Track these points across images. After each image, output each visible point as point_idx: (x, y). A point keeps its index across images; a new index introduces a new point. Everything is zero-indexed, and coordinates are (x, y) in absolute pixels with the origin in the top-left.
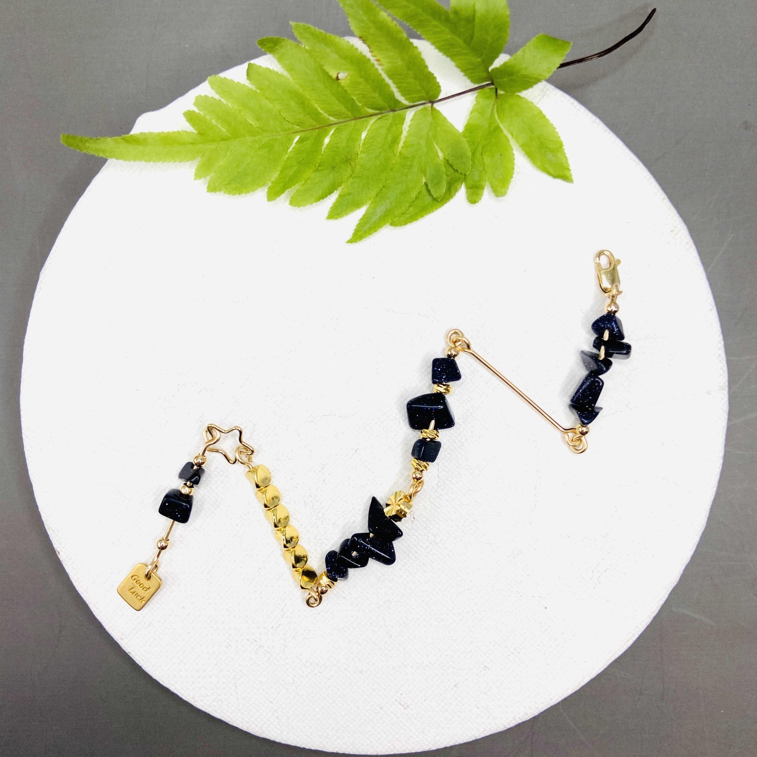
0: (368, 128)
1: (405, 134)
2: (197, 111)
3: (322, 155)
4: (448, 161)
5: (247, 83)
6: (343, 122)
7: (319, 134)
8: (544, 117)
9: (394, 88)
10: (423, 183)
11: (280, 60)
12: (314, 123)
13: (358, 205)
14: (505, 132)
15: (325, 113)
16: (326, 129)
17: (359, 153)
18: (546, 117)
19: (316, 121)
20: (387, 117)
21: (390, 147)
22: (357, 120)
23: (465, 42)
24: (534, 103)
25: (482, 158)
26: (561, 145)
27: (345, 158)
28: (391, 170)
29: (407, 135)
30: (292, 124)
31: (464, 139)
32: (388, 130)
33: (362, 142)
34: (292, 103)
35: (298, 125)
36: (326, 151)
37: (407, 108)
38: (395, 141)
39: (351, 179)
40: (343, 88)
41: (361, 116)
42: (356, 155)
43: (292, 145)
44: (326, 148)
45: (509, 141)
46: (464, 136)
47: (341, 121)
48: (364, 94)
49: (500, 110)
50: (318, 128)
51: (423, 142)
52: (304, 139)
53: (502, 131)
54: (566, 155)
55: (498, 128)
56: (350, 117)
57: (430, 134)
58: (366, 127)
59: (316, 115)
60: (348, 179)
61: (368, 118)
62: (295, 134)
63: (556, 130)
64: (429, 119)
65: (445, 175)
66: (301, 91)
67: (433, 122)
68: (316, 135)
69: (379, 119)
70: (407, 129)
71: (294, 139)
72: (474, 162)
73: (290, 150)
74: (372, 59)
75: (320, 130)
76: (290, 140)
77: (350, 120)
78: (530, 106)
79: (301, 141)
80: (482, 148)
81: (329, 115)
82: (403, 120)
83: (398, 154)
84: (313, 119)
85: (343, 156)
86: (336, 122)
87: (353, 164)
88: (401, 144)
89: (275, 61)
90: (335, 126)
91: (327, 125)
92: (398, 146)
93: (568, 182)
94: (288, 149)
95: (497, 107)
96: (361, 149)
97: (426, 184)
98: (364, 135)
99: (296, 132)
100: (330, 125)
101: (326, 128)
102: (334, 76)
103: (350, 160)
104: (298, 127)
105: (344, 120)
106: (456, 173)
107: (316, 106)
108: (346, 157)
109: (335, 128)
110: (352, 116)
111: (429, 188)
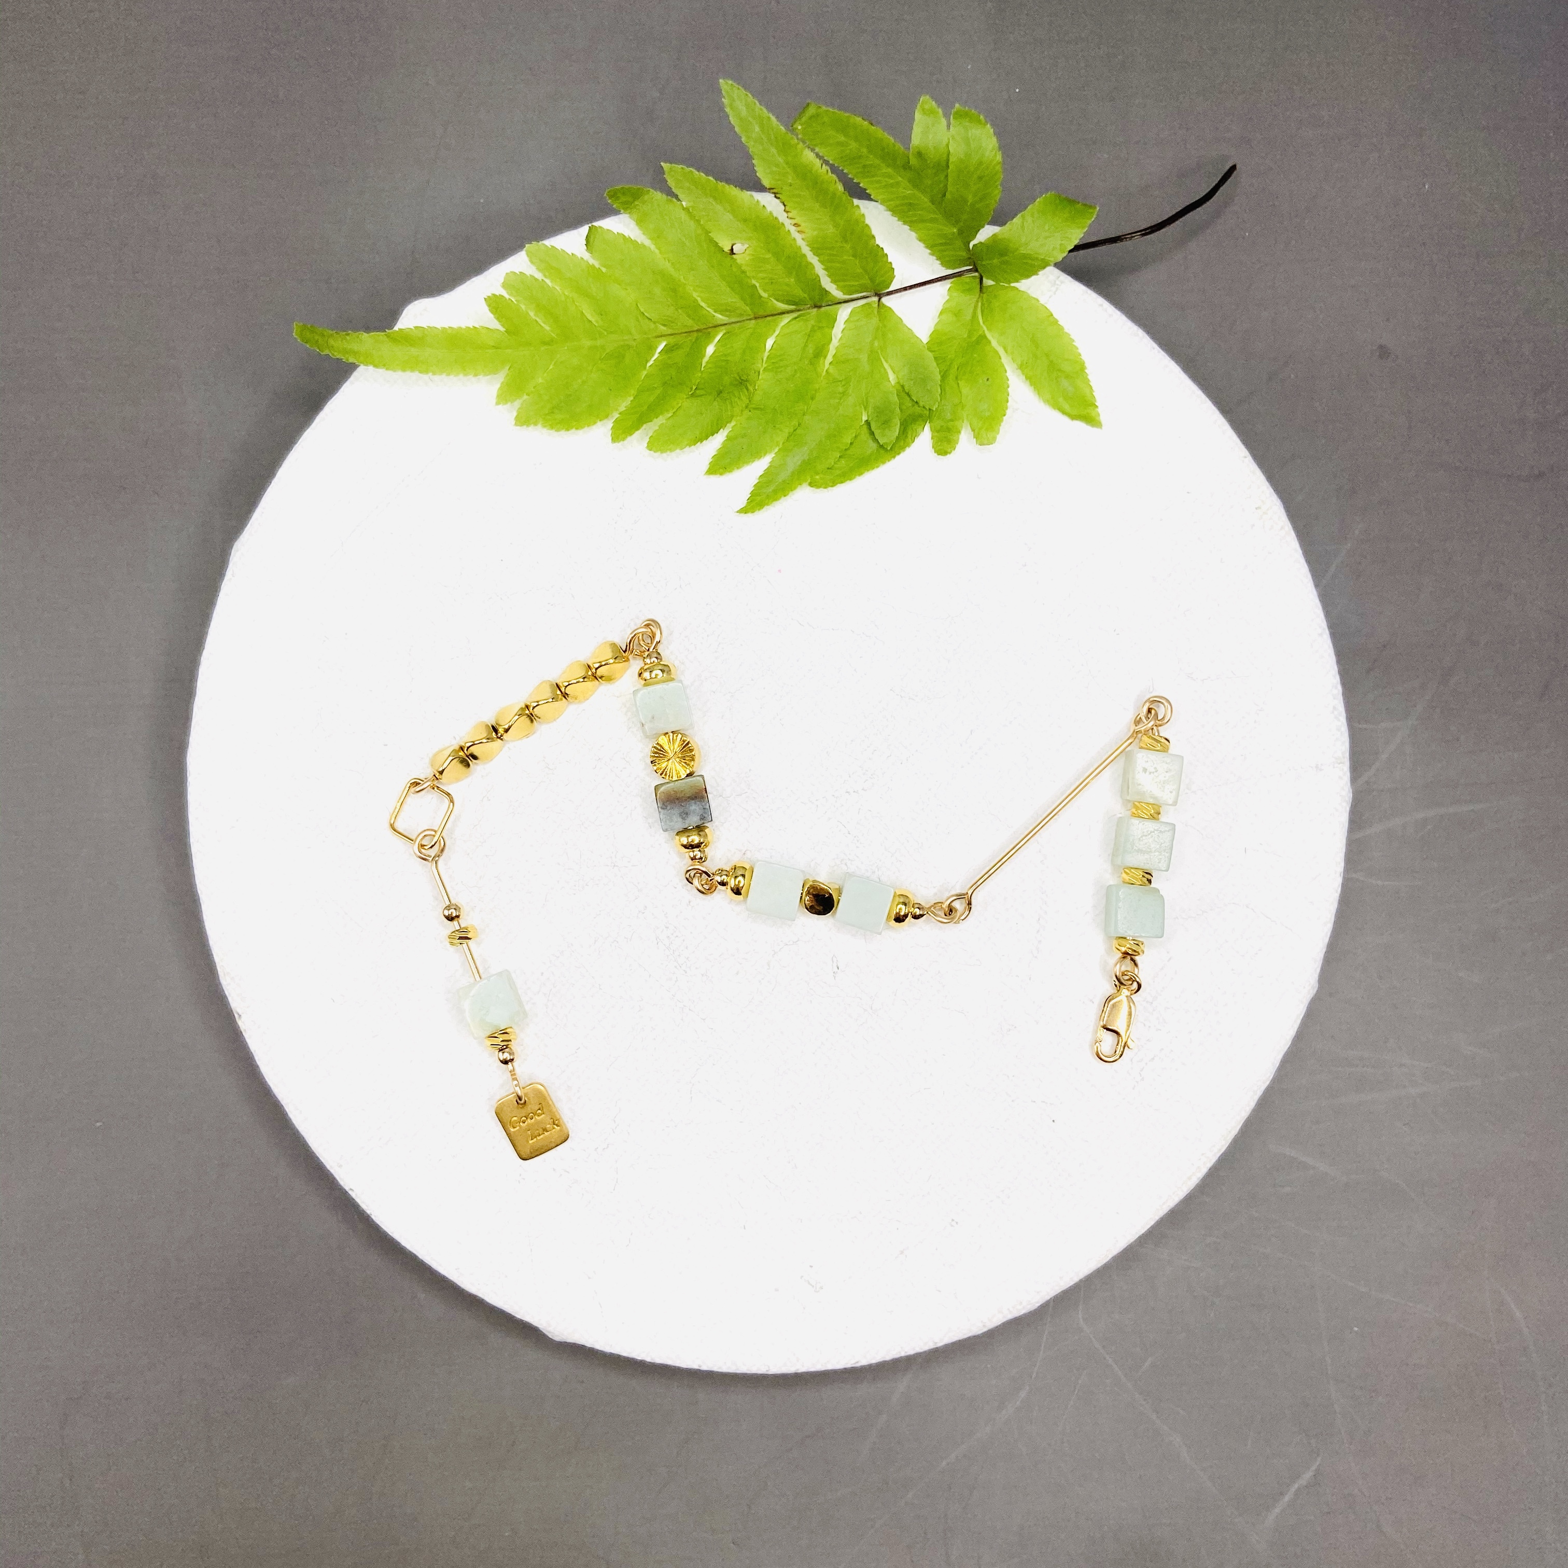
0: (777, 333)
1: (835, 342)
2: (507, 296)
3: (702, 372)
4: (903, 387)
5: (587, 256)
6: (738, 322)
7: (697, 339)
8: (1056, 322)
9: (819, 269)
10: (863, 421)
11: (640, 222)
12: (690, 322)
13: (757, 454)
14: (994, 343)
15: (708, 307)
16: (709, 333)
17: (761, 372)
18: (1059, 323)
19: (693, 319)
20: (808, 316)
21: (811, 363)
22: (759, 321)
23: (933, 202)
24: (1039, 299)
25: (958, 384)
26: (1083, 368)
27: (738, 378)
28: (812, 399)
29: (838, 344)
30: (655, 323)
31: (931, 355)
32: (809, 336)
33: (766, 354)
34: (657, 291)
35: (664, 325)
36: (710, 365)
37: (840, 303)
38: (820, 353)
39: (746, 412)
40: (739, 267)
41: (766, 314)
42: (757, 373)
43: (653, 355)
44: (707, 363)
45: (1000, 358)
46: (929, 349)
47: (733, 320)
48: (771, 279)
49: (987, 310)
50: (698, 331)
51: (864, 357)
52: (673, 347)
53: (990, 342)
54: (1091, 384)
55: (983, 337)
56: (749, 315)
57: (876, 344)
58: (774, 331)
59: (693, 309)
60: (742, 411)
61: (777, 316)
62: (660, 339)
63: (1074, 343)
64: (875, 321)
65: (898, 410)
66: (671, 271)
67: (881, 325)
68: (694, 341)
69: (796, 318)
70: (840, 335)
71: (657, 347)
72: (945, 390)
73: (651, 362)
74: (788, 225)
75: (700, 334)
76: (651, 349)
77: (747, 320)
78: (1033, 305)
79: (668, 350)
80: (958, 369)
81: (715, 312)
82: (833, 321)
83: (824, 373)
84: (689, 316)
85: (736, 375)
86: (726, 322)
87: (751, 388)
88: (829, 358)
89: (633, 224)
90: (723, 328)
91: (711, 325)
92: (824, 362)
93: (1093, 426)
94: (647, 361)
95: (983, 304)
96: (765, 365)
97: (868, 423)
98: (770, 343)
99: (661, 336)
100: (715, 327)
101: (709, 330)
102: (727, 249)
103: (747, 381)
104: (665, 328)
105: (738, 319)
106: (916, 406)
107: (695, 295)
108: (740, 378)
109: (724, 331)
110: (750, 312)
111: (873, 428)
